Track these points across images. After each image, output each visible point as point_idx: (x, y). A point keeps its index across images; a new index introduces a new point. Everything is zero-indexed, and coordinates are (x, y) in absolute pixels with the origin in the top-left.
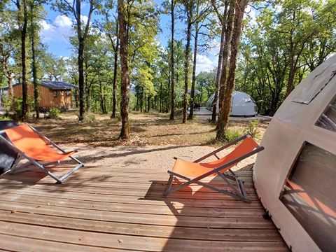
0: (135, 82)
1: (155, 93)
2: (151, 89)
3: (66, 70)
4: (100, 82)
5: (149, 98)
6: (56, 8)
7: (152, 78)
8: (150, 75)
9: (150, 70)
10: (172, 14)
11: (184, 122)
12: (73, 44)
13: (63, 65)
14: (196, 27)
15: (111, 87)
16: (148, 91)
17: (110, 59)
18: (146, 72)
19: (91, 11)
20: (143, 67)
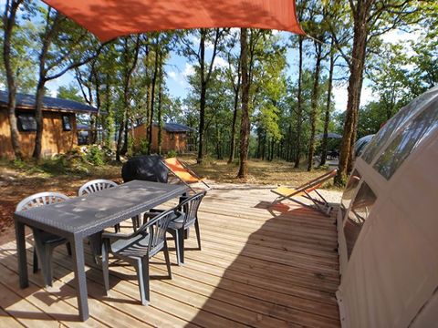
0: (257, 123)
1: (280, 136)
2: (275, 132)
3: (181, 111)
4: (217, 123)
5: (273, 143)
6: (181, 53)
7: (277, 119)
8: (274, 115)
9: (275, 109)
10: (301, 48)
11: (309, 170)
12: (191, 83)
13: (179, 105)
14: (332, 59)
15: (229, 129)
16: (271, 134)
17: (229, 97)
18: (270, 113)
19: (215, 55)
20: (267, 106)
